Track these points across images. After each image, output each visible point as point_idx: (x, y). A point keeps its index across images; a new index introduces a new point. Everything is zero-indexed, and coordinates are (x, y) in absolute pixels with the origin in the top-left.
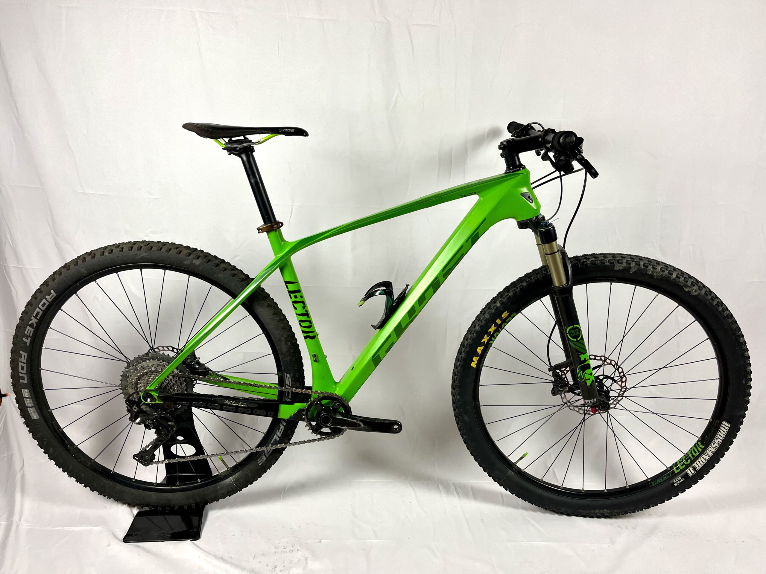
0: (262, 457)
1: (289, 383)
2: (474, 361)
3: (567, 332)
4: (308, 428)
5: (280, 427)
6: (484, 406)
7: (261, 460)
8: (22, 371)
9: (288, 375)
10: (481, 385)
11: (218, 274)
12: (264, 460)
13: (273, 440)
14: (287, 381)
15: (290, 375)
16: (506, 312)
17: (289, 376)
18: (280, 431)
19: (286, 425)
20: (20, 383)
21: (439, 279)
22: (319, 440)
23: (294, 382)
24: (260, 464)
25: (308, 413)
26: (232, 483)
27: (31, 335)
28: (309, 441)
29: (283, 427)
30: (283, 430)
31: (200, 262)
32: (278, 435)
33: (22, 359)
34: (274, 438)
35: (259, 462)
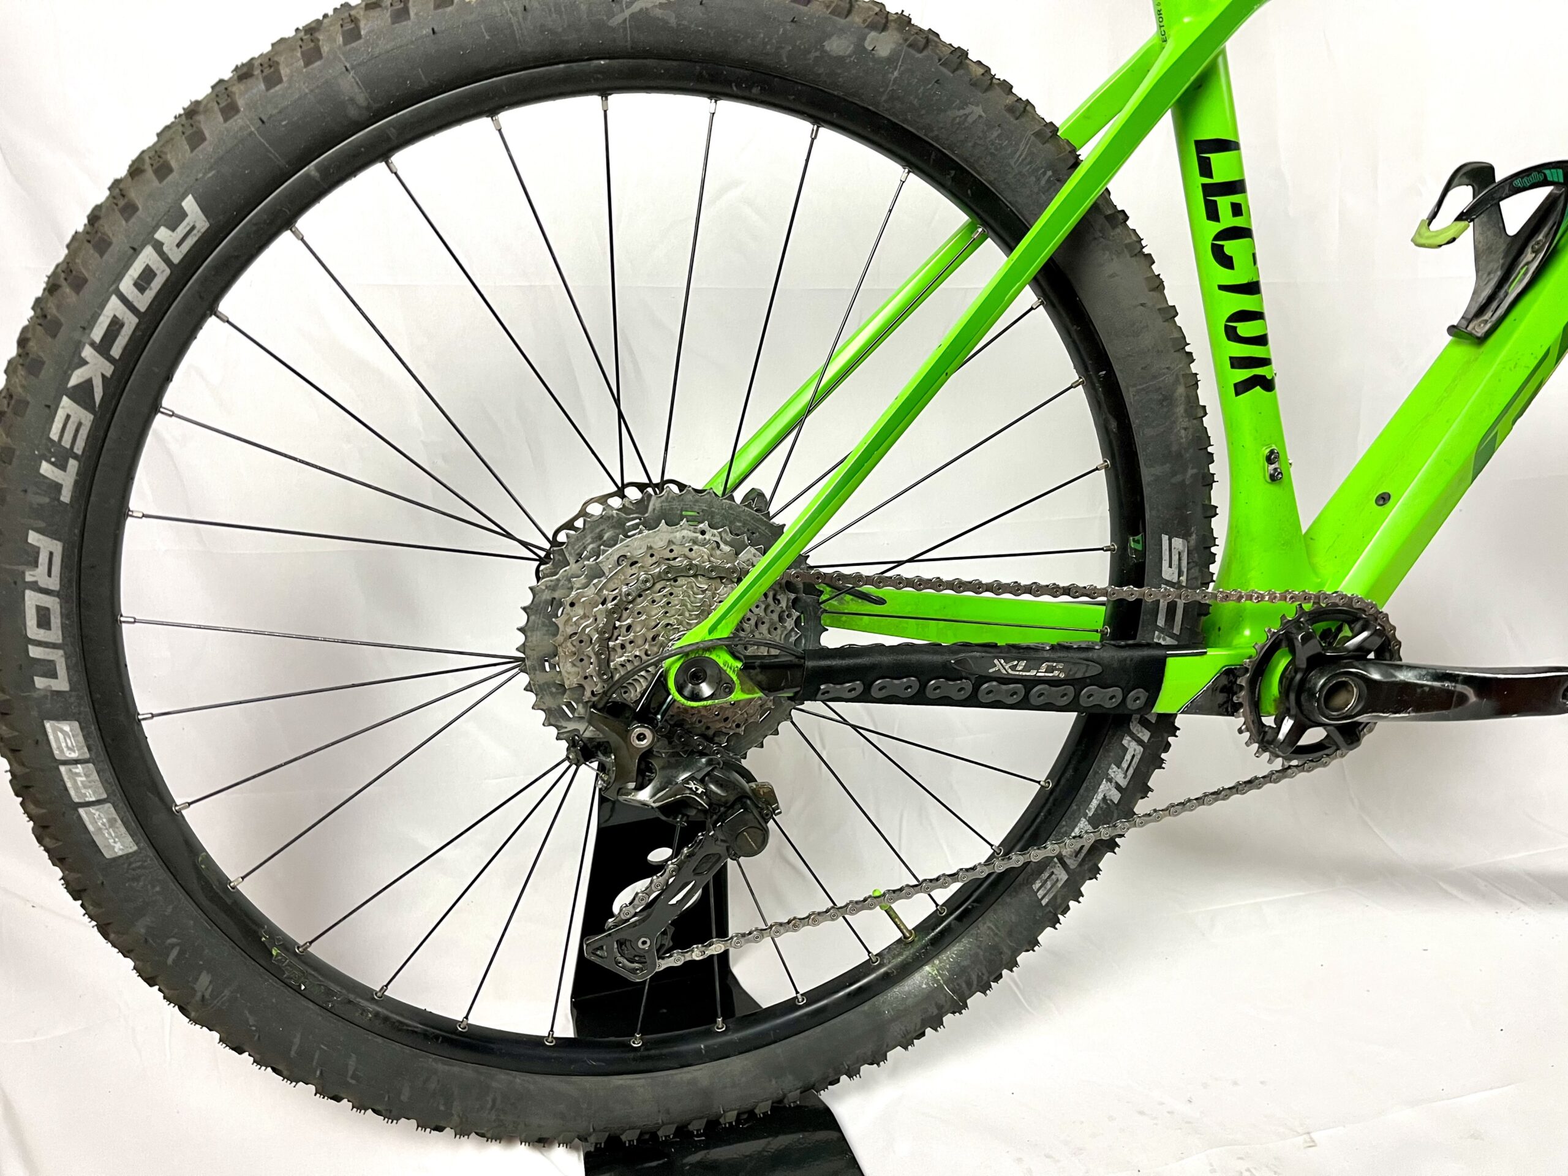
0: (1053, 873)
1: (1180, 574)
4: (1247, 736)
5: (1125, 750)
7: (1049, 885)
8: (42, 631)
9: (1178, 543)
12: (1059, 885)
13: (1094, 803)
15: (1188, 542)
17: (1181, 548)
18: (1125, 765)
20: (35, 695)
22: (1277, 776)
23: (1197, 569)
24: (1044, 902)
25: (1260, 678)
26: (941, 987)
27: (79, 449)
28: (1244, 786)
29: (1140, 749)
30: (1136, 760)
32: (1116, 783)
33: (37, 575)
34: (1100, 796)
35: (1040, 894)
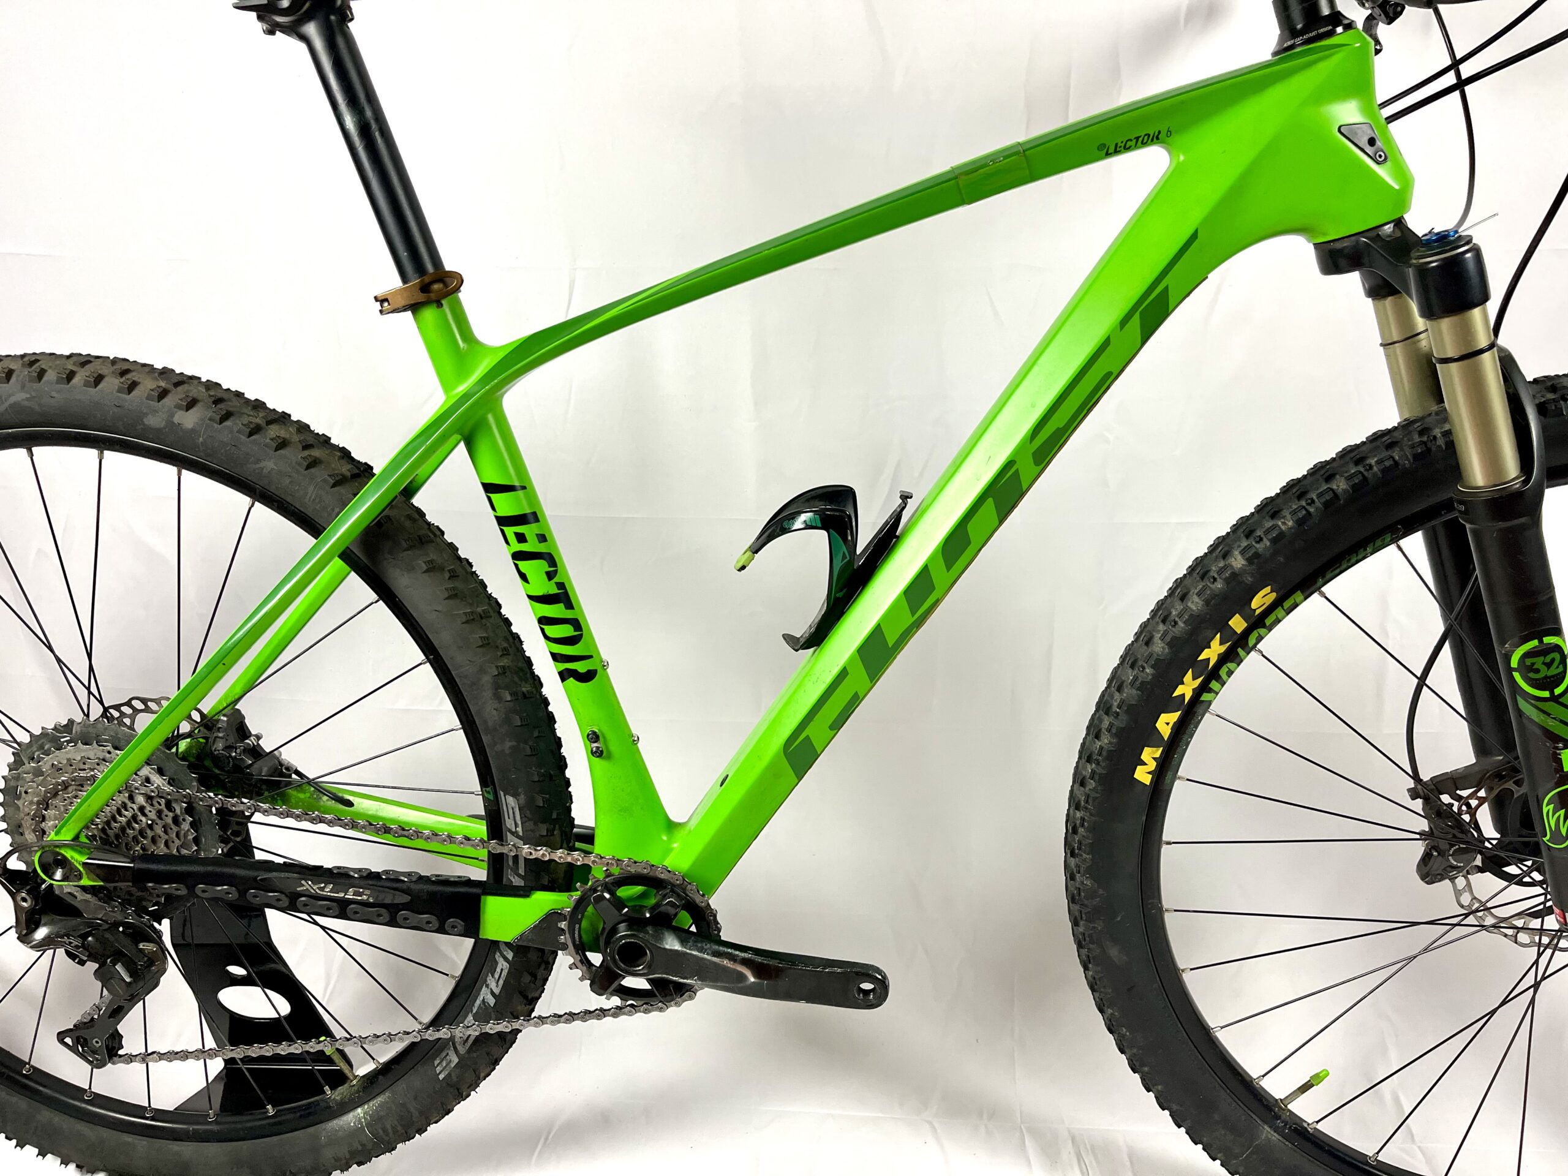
0: (448, 1054)
1: (516, 826)
2: (1144, 764)
3: (1514, 663)
4: (578, 973)
5: (497, 963)
6: (1175, 911)
7: (444, 1064)
9: (511, 800)
10: (1169, 843)
11: (258, 461)
12: (453, 1065)
13: (478, 1002)
14: (509, 818)
15: (518, 800)
16: (1268, 589)
17: (513, 805)
18: (497, 976)
19: (513, 958)
21: (1017, 470)
22: (618, 1011)
23: (532, 823)
24: (441, 1077)
25: (577, 926)
26: (362, 1128)
28: (587, 1015)
29: (506, 965)
30: (505, 973)
31: (196, 420)
32: (491, 989)
34: (481, 998)
35: (438, 1069)
